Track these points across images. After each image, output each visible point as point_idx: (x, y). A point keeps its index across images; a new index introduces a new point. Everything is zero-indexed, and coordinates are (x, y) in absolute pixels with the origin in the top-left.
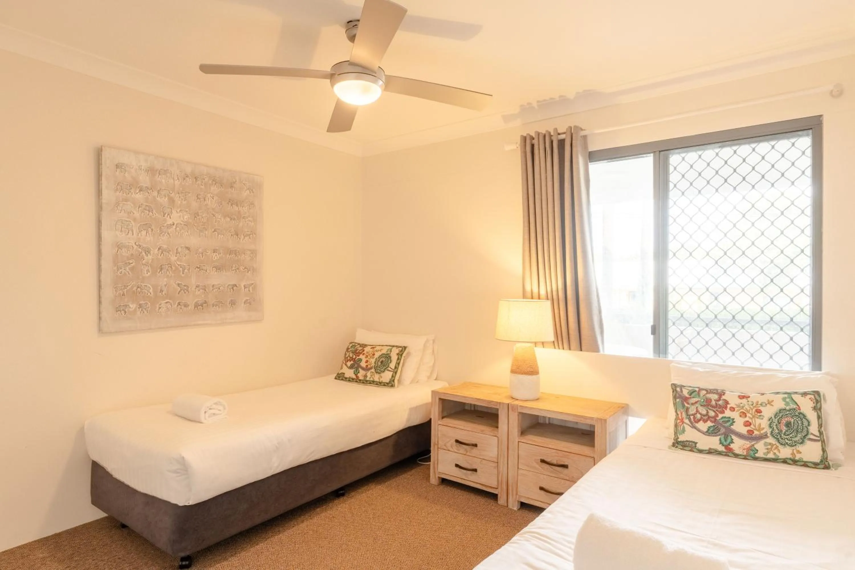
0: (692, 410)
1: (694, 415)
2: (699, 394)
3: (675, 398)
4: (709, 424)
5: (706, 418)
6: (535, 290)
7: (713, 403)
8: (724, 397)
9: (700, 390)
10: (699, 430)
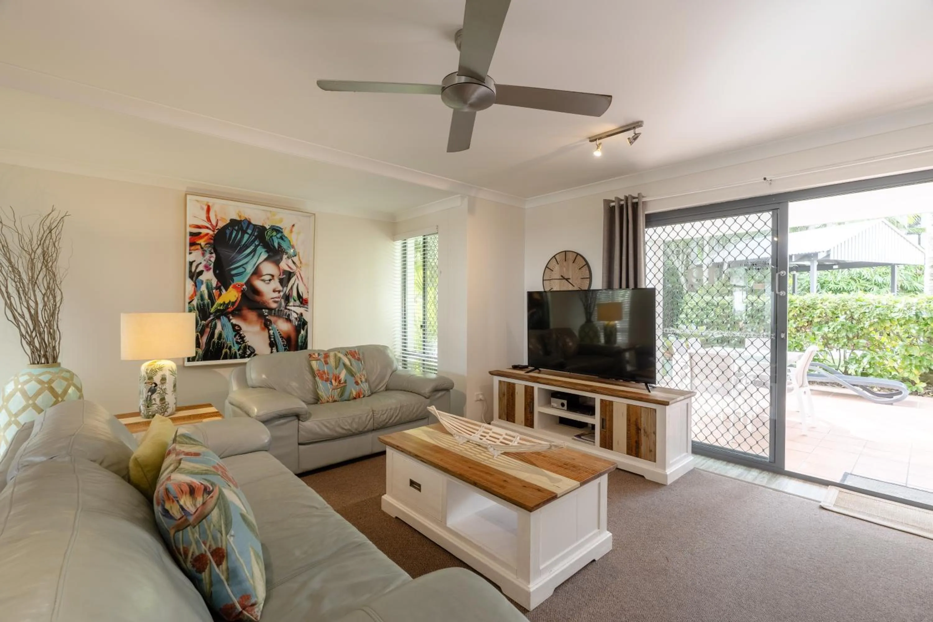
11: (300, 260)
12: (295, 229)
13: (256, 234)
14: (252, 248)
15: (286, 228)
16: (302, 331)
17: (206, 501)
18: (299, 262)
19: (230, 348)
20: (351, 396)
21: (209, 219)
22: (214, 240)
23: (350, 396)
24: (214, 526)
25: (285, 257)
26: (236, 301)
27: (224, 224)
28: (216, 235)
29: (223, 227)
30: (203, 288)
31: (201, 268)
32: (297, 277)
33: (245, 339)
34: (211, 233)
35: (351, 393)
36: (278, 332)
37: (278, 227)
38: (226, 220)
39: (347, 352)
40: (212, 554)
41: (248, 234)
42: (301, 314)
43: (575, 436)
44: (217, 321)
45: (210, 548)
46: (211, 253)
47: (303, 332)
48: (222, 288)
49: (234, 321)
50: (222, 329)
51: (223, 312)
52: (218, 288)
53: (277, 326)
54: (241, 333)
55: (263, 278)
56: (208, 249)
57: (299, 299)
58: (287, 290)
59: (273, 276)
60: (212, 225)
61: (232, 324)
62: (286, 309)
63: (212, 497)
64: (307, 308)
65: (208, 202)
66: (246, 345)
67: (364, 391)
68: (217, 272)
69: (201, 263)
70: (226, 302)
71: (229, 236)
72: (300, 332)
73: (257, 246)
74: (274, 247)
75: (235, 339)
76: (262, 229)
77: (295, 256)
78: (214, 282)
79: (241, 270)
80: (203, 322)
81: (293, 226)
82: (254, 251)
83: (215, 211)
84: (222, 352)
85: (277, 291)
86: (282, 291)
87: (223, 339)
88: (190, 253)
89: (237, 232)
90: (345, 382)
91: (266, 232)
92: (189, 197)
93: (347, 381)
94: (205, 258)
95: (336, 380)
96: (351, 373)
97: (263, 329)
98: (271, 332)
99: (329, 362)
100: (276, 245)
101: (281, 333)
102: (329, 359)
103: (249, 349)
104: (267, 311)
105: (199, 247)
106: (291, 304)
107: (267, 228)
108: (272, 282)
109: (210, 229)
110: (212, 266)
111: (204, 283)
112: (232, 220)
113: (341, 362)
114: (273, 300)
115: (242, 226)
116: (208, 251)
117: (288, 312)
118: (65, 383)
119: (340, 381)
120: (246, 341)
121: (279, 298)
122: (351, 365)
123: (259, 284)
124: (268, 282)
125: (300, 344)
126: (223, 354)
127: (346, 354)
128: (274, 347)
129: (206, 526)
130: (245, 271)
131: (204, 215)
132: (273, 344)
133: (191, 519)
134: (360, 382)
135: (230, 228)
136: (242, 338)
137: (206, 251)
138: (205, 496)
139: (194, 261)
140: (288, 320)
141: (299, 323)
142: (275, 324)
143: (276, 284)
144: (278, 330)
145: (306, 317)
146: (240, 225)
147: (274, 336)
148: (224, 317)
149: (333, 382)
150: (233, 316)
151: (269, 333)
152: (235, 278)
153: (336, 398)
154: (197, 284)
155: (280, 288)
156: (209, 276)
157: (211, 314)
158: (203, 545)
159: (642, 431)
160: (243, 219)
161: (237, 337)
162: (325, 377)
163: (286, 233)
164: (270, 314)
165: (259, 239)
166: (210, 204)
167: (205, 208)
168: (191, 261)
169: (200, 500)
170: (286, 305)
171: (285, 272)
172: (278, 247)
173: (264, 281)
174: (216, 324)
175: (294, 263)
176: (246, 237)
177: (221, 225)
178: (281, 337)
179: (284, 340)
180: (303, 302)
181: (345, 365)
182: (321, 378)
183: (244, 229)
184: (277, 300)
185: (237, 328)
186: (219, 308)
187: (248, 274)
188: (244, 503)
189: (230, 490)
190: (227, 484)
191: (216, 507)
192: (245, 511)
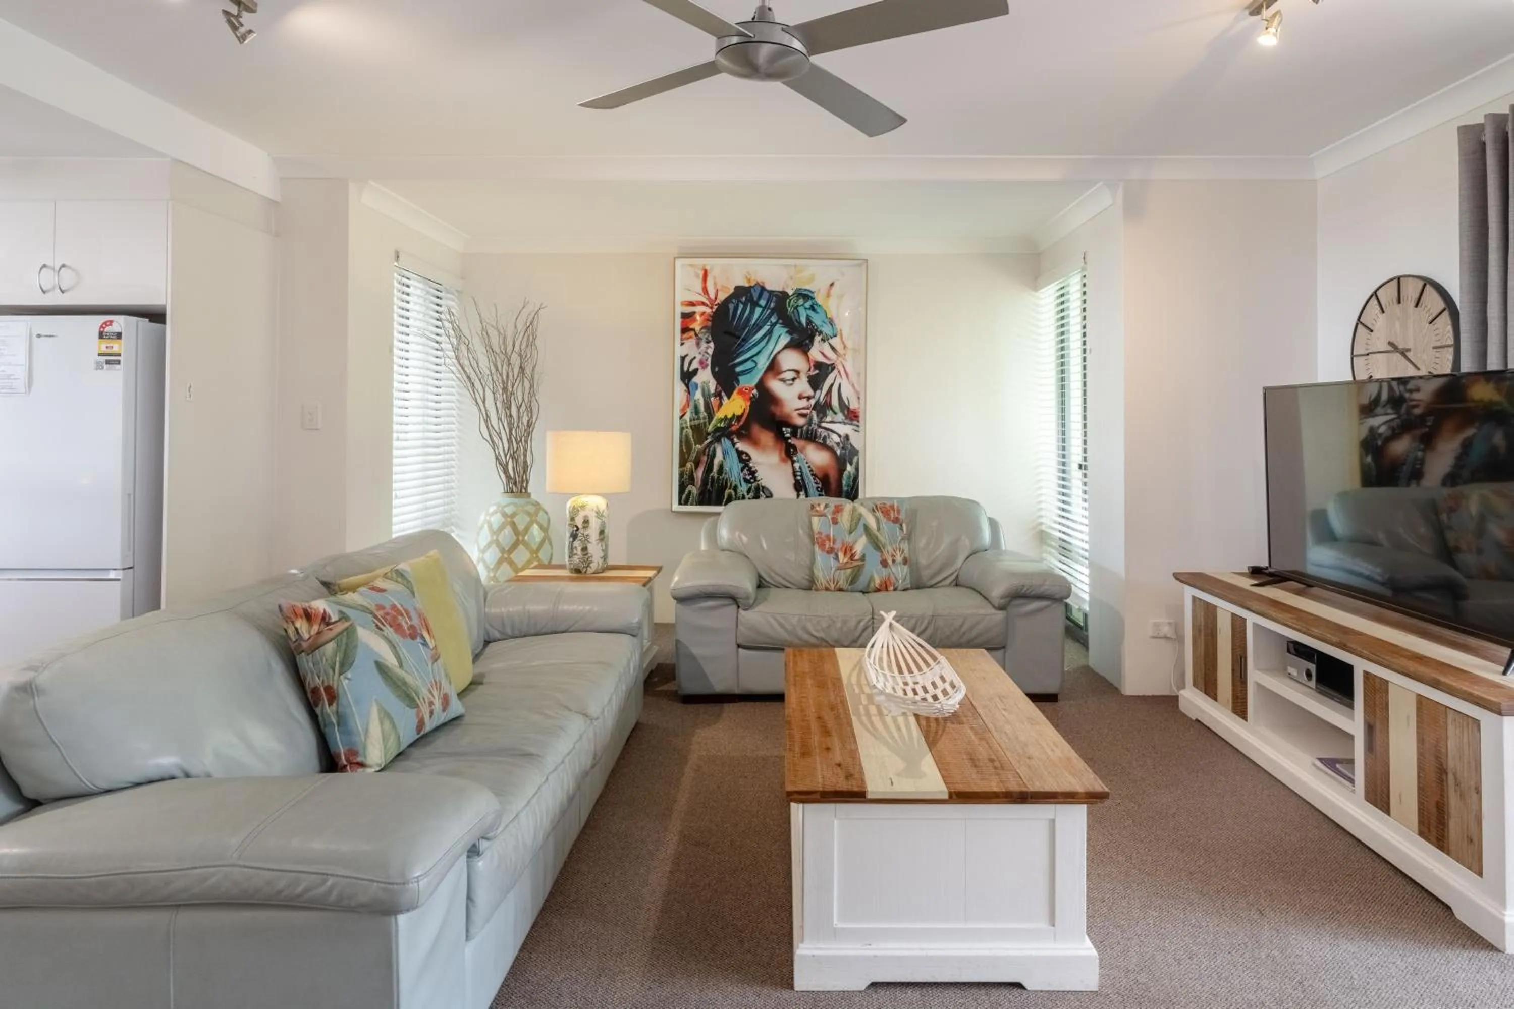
11: (843, 343)
12: (835, 290)
13: (772, 305)
14: (766, 328)
15: (819, 290)
16: (848, 465)
17: (322, 631)
18: (842, 346)
19: (735, 489)
20: (872, 585)
21: (705, 291)
22: (712, 321)
23: (868, 585)
24: (326, 660)
25: (818, 338)
26: (743, 414)
27: (727, 295)
28: (715, 313)
29: (724, 301)
30: (698, 395)
31: (695, 365)
32: (839, 372)
33: (756, 475)
34: (708, 310)
35: (871, 579)
36: (807, 465)
37: (806, 290)
38: (729, 289)
39: (876, 506)
40: (325, 689)
41: (760, 306)
42: (847, 437)
43: (1320, 760)
44: (716, 445)
45: (323, 682)
46: (708, 342)
47: (849, 468)
48: (723, 393)
49: (740, 446)
50: (724, 458)
51: (724, 432)
52: (718, 394)
53: (806, 455)
54: (751, 465)
55: (783, 376)
56: (704, 336)
57: (842, 411)
58: (821, 395)
59: (797, 372)
60: (709, 299)
61: (737, 450)
62: (820, 427)
63: (331, 629)
64: (858, 426)
65: (705, 265)
66: (758, 485)
67: (896, 578)
68: (717, 369)
69: (695, 358)
70: (729, 416)
71: (733, 313)
72: (845, 469)
73: (773, 325)
74: (800, 323)
75: (742, 475)
76: (781, 297)
77: (835, 336)
78: (712, 386)
79: (749, 365)
80: (698, 446)
81: (832, 284)
82: (770, 333)
83: (715, 278)
84: (723, 493)
85: (804, 397)
86: (814, 397)
87: (726, 473)
88: (682, 344)
89: (745, 305)
90: (863, 558)
91: (788, 300)
92: (679, 263)
93: (867, 559)
94: (700, 350)
95: (845, 554)
96: (876, 544)
97: (783, 460)
98: (797, 465)
99: (839, 520)
100: (803, 321)
101: (814, 469)
102: (842, 515)
103: (763, 492)
104: (789, 430)
105: (692, 333)
106: (829, 419)
107: (790, 294)
108: (797, 381)
109: (707, 305)
110: (709, 362)
111: (699, 386)
112: (737, 288)
113: (861, 523)
114: (798, 412)
115: (751, 295)
116: (704, 340)
117: (824, 433)
118: (528, 519)
119: (853, 556)
120: (758, 478)
121: (808, 409)
122: (879, 529)
123: (775, 386)
124: (791, 382)
125: (845, 489)
126: (726, 497)
127: (873, 510)
128: (801, 491)
129: (319, 658)
130: (756, 366)
131: (699, 287)
132: (800, 486)
133: (305, 645)
134: (890, 562)
135: (734, 301)
136: (753, 473)
137: (701, 339)
138: (322, 626)
139: (687, 355)
140: (824, 446)
141: (843, 451)
142: (802, 452)
143: (802, 385)
144: (807, 463)
145: (855, 441)
146: (749, 295)
147: (801, 472)
148: (726, 440)
149: (841, 555)
150: (738, 438)
151: (793, 468)
152: (740, 378)
153: (842, 583)
154: (691, 389)
155: (810, 392)
156: (705, 378)
157: (708, 434)
158: (317, 678)
159: (1451, 777)
160: (753, 284)
161: (745, 471)
162: (827, 546)
163: (819, 299)
164: (794, 434)
165: (777, 315)
166: (708, 268)
167: (701, 274)
168: (683, 355)
169: (315, 628)
170: (821, 421)
171: (818, 365)
172: (807, 322)
173: (783, 380)
174: (714, 450)
175: (833, 348)
176: (758, 311)
177: (722, 297)
178: (812, 475)
179: (818, 481)
180: (852, 416)
181: (867, 528)
182: (822, 546)
183: (755, 299)
184: (805, 411)
185: (744, 457)
186: (719, 425)
187: (761, 370)
188: (402, 656)
189: (376, 633)
190: (377, 626)
191: (333, 641)
192: (397, 664)
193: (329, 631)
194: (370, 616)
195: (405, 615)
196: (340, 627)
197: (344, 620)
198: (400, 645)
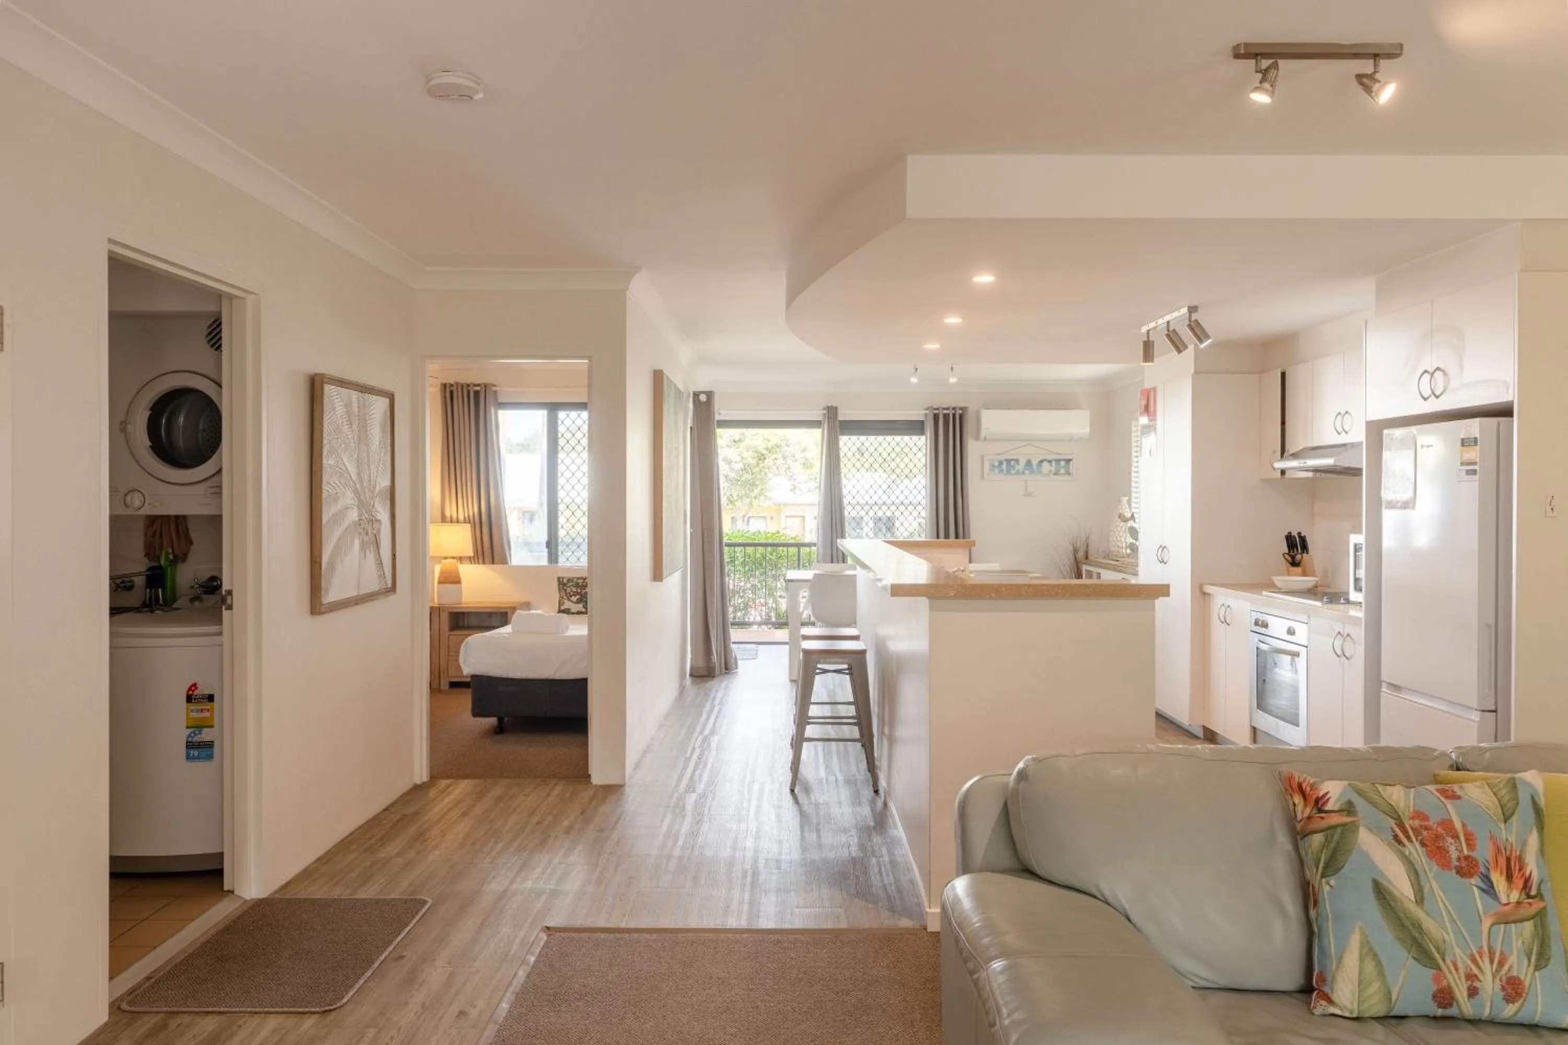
0: (569, 590)
1: (569, 593)
2: (572, 581)
3: (559, 585)
4: (578, 597)
5: (575, 594)
6: (454, 515)
7: (580, 584)
8: (586, 581)
9: (574, 578)
10: (572, 601)
188: (1426, 890)
189: (1390, 845)
190: (1396, 837)
191: (1322, 834)
192: (1412, 897)
193: (1319, 819)
194: (1392, 822)
195: (1462, 839)
196: (1336, 820)
197: (1345, 813)
198: (1430, 876)
